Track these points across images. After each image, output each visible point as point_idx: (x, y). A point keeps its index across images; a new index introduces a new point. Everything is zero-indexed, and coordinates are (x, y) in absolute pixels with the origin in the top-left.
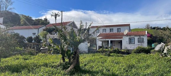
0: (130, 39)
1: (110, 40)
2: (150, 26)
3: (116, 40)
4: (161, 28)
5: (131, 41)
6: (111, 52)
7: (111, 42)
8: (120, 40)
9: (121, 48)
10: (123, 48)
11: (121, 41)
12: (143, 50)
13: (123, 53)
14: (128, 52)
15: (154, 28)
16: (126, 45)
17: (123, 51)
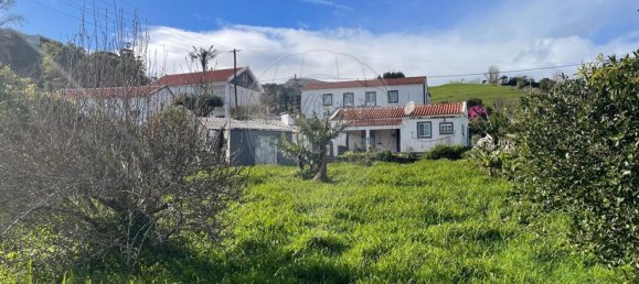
0: (420, 127)
1: (368, 129)
2: (501, 75)
3: (385, 127)
4: (537, 81)
5: (422, 132)
6: (373, 159)
7: (373, 133)
8: (395, 127)
9: (398, 150)
10: (403, 148)
11: (398, 131)
12: (446, 153)
13: (401, 161)
14: (413, 158)
15: (513, 82)
16: (410, 141)
17: (400, 155)
